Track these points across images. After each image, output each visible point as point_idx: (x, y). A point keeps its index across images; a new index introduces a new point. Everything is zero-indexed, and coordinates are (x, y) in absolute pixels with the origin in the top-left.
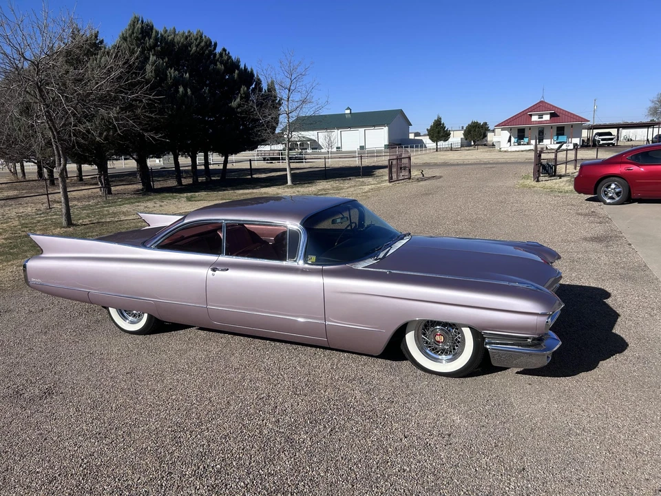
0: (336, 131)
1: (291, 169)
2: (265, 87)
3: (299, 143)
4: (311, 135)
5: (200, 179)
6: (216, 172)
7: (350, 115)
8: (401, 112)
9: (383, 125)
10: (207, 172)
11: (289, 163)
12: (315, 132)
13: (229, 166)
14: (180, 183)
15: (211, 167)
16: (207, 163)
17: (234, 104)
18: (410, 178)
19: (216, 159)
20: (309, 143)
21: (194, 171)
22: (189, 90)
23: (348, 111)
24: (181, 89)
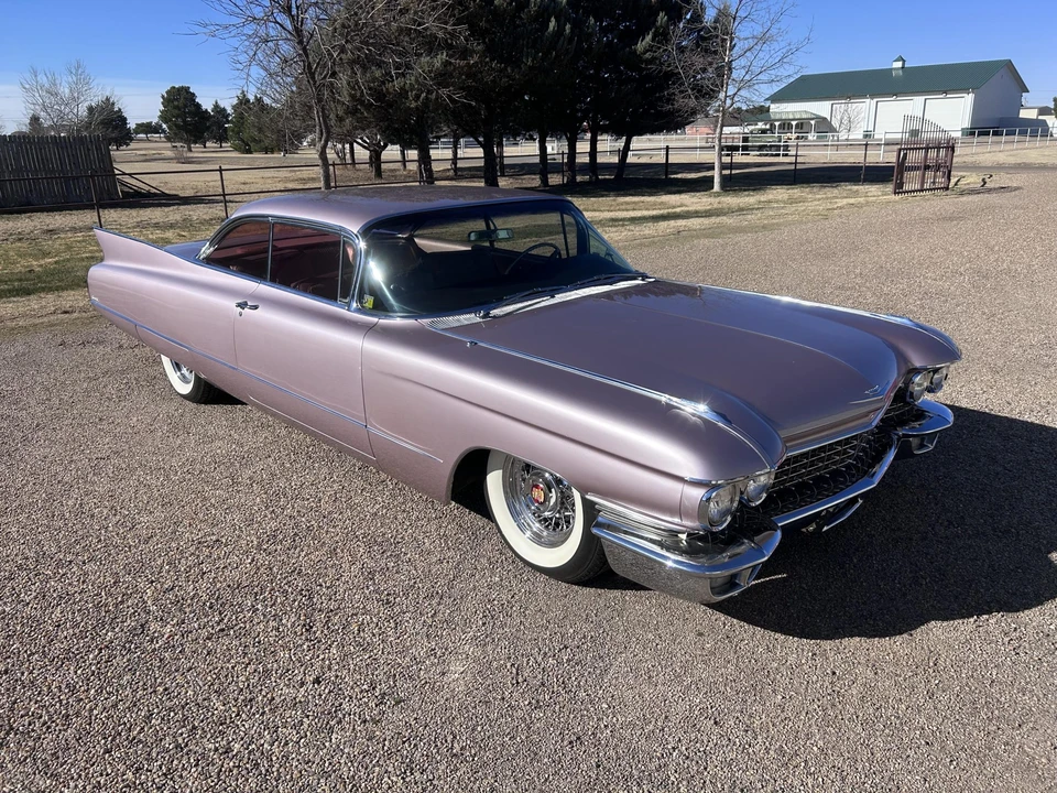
0: (868, 100)
1: (723, 167)
2: (709, 16)
3: (794, 123)
4: (821, 108)
5: (579, 179)
6: (608, 167)
7: (901, 72)
8: (1009, 65)
9: (965, 90)
10: (593, 166)
11: (720, 156)
12: (828, 104)
13: (631, 159)
14: (545, 181)
15: (600, 159)
16: (593, 153)
17: (641, 46)
18: (947, 189)
19: (608, 147)
20: (813, 122)
21: (571, 165)
22: (568, 26)
23: (899, 64)
24: (552, 24)
